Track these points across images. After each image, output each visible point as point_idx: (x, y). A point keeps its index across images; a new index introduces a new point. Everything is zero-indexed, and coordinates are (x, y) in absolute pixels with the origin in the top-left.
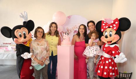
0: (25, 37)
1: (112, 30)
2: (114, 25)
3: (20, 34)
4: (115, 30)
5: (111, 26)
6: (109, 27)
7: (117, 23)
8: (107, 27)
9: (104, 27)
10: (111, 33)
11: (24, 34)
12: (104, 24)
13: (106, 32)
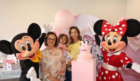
0: (30, 49)
1: (117, 35)
2: (121, 29)
3: (22, 45)
4: (121, 35)
5: (116, 30)
6: (113, 31)
7: (123, 25)
8: (110, 30)
9: (106, 30)
10: (115, 38)
11: (29, 45)
12: (105, 26)
13: (109, 36)
